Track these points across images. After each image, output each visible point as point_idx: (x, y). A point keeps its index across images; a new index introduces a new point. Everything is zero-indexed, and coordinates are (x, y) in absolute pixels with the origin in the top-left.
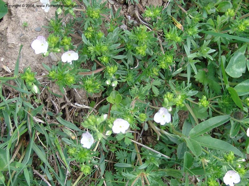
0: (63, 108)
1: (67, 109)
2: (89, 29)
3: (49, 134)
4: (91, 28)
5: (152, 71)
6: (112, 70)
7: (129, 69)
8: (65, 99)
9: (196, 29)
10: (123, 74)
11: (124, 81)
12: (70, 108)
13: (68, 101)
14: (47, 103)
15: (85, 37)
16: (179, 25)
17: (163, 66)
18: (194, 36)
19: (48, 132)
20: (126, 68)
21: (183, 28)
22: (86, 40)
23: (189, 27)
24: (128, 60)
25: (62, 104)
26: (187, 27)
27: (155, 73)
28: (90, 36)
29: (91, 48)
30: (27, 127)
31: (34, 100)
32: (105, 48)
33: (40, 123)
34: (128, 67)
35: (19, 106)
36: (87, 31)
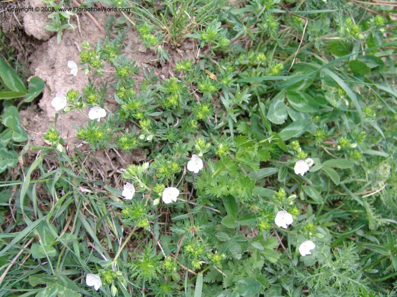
0: (110, 175)
1: (115, 176)
2: (121, 89)
3: (97, 202)
4: (123, 88)
5: (191, 124)
6: (145, 124)
7: (170, 127)
8: (111, 166)
9: (230, 78)
10: (164, 132)
11: (165, 139)
12: (118, 174)
13: (114, 168)
14: (92, 171)
15: (118, 97)
16: (212, 76)
17: (201, 116)
18: (229, 85)
19: (95, 201)
20: (167, 127)
21: (216, 78)
22: (119, 99)
23: (223, 77)
24: (168, 119)
25: (109, 172)
26: (220, 78)
27: (194, 125)
28: (123, 95)
29: (125, 106)
30: (73, 198)
31: (79, 169)
32: (138, 104)
33: (87, 193)
34: (168, 126)
35: (58, 175)
36: (119, 91)
